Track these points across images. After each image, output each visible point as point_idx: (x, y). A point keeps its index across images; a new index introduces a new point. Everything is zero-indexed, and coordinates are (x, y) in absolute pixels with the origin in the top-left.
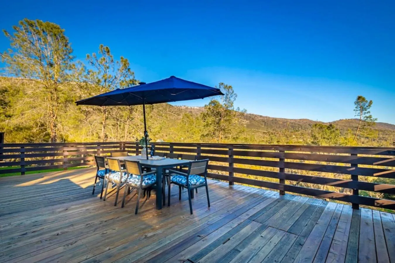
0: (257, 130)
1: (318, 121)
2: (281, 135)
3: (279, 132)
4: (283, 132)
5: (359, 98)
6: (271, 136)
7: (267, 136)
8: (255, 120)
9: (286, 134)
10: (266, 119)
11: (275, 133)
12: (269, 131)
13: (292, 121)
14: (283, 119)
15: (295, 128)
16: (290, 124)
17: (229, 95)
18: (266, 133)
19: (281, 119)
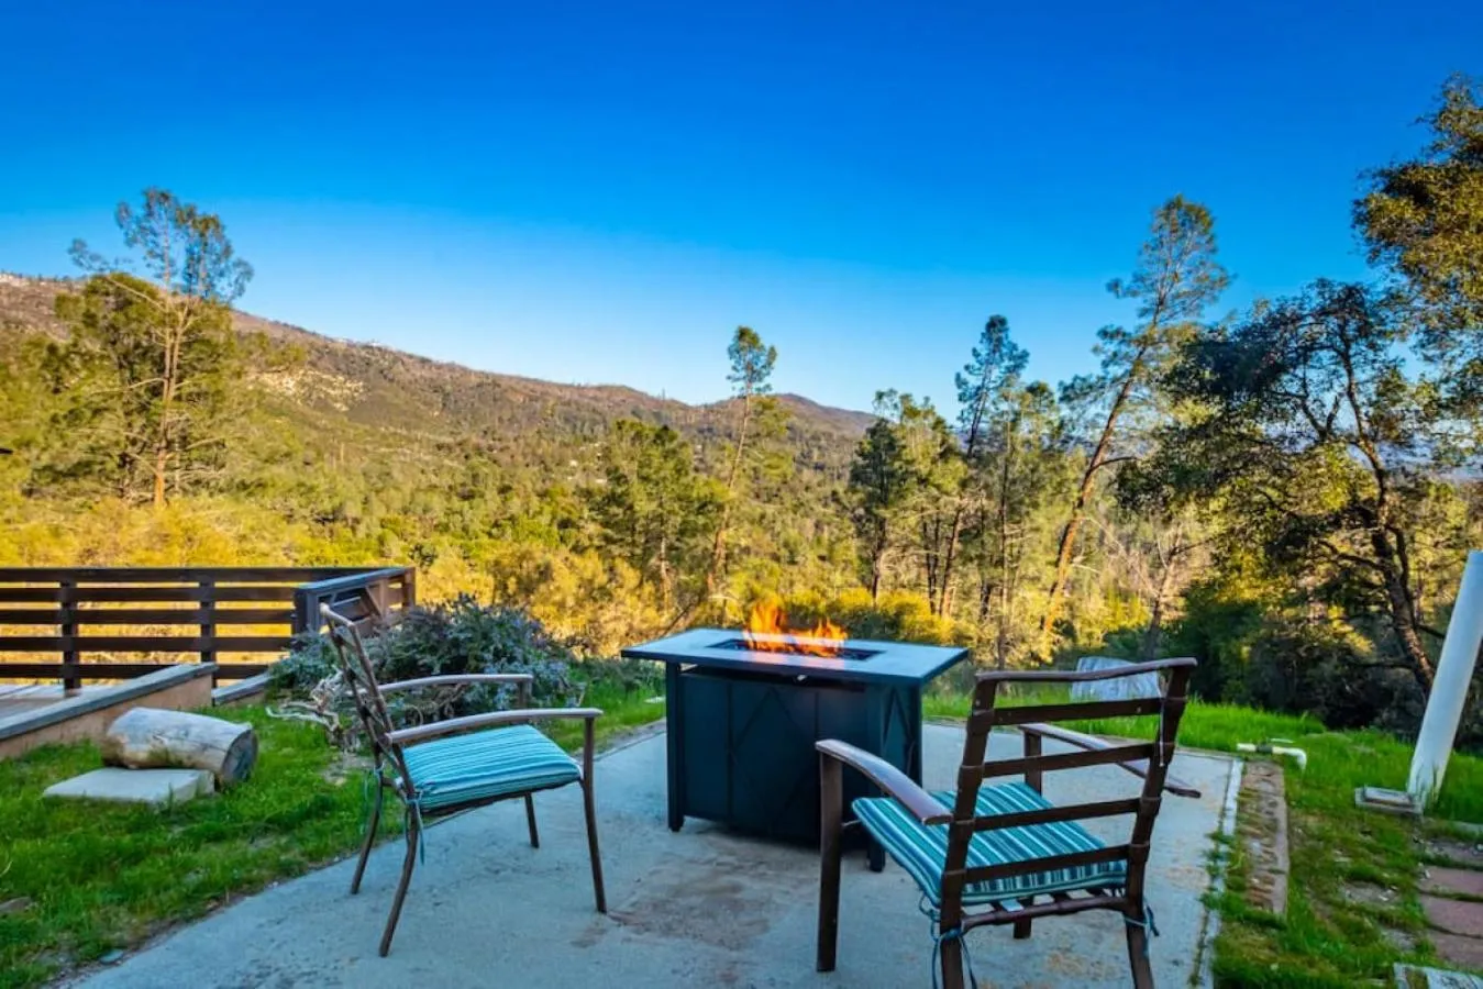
0: (404, 432)
1: (668, 396)
2: (520, 459)
3: (512, 444)
4: (527, 445)
5: (743, 333)
6: (475, 460)
7: (455, 464)
8: (392, 381)
9: (540, 451)
10: (447, 377)
11: (491, 449)
12: (465, 436)
13: (567, 395)
14: (527, 380)
15: (579, 424)
16: (559, 408)
17: (207, 262)
18: (450, 448)
19: (520, 379)
